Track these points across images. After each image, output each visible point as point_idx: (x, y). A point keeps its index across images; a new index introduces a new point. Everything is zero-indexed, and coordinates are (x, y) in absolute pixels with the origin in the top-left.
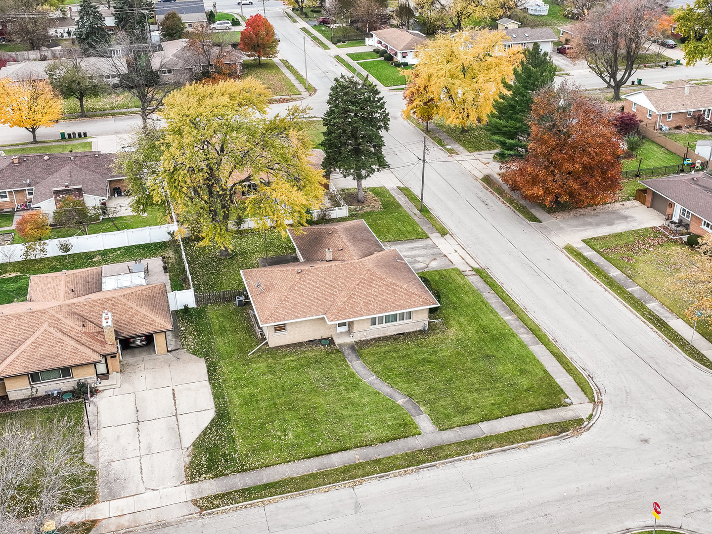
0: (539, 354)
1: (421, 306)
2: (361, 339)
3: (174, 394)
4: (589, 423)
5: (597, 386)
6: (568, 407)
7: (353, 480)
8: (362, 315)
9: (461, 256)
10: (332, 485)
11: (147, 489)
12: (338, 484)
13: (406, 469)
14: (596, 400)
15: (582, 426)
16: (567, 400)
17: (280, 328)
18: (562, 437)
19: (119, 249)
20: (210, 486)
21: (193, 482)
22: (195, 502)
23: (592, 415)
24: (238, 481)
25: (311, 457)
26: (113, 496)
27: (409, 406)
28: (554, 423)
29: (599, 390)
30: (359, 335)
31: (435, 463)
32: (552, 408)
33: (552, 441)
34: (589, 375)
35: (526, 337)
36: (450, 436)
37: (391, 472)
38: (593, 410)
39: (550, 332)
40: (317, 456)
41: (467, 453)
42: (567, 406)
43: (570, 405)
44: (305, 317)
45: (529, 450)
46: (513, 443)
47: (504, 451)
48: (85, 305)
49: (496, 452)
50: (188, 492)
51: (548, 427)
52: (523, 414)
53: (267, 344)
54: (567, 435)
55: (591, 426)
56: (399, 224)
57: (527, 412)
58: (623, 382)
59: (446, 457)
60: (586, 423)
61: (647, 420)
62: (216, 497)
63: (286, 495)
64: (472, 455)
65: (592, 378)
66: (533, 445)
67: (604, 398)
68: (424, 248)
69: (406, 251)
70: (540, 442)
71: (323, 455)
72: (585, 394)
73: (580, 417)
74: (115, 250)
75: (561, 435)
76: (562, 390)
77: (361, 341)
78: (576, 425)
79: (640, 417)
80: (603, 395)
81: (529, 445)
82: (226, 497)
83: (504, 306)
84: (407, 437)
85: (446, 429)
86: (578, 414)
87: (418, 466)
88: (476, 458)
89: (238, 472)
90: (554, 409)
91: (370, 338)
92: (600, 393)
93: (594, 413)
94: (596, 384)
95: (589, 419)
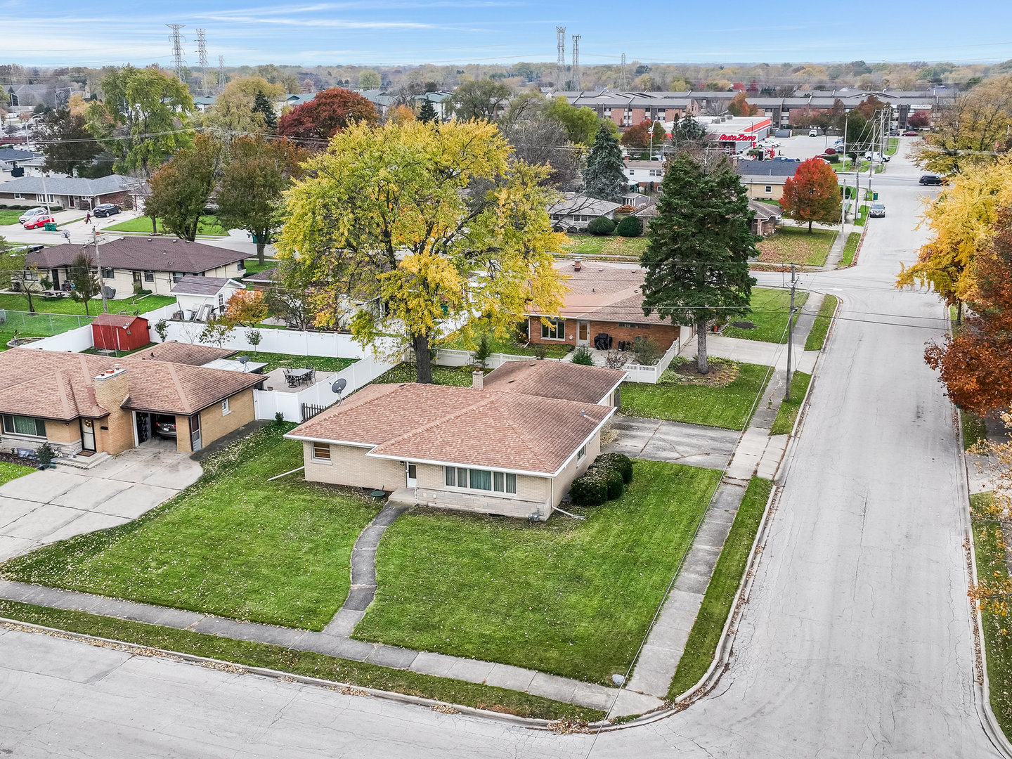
0: (677, 604)
2: (429, 504)
3: (124, 491)
4: (612, 724)
5: (716, 683)
6: (606, 689)
7: (145, 647)
9: (760, 461)
10: (115, 641)
12: (123, 643)
13: (230, 664)
14: (680, 699)
15: (590, 724)
16: (620, 679)
17: (322, 450)
18: (531, 723)
23: (639, 716)
24: (30, 593)
25: (143, 602)
27: (359, 596)
28: (543, 698)
29: (713, 688)
30: (425, 495)
31: (282, 673)
32: (576, 678)
33: (503, 723)
34: (727, 665)
35: (692, 578)
37: (207, 659)
38: (650, 712)
40: (152, 604)
41: (343, 680)
42: (609, 686)
43: (617, 686)
45: (445, 717)
46: (432, 697)
47: (407, 702)
49: (392, 699)
51: (524, 699)
52: (511, 668)
54: (545, 725)
55: (606, 730)
56: (720, 407)
57: (520, 666)
58: (778, 694)
59: (315, 673)
60: (607, 722)
63: (50, 629)
64: (348, 685)
65: (725, 670)
66: (463, 713)
67: (701, 704)
68: (712, 439)
69: (677, 436)
70: (482, 716)
71: (160, 605)
72: (672, 684)
73: (607, 711)
75: (531, 720)
77: (427, 506)
78: (584, 717)
80: (706, 698)
81: (457, 711)
83: (722, 533)
84: (294, 627)
85: (362, 640)
86: (609, 704)
87: (251, 668)
88: (348, 692)
89: (45, 585)
90: (577, 682)
91: (443, 506)
92: (705, 694)
93: (644, 716)
94: (718, 680)
95: (619, 720)
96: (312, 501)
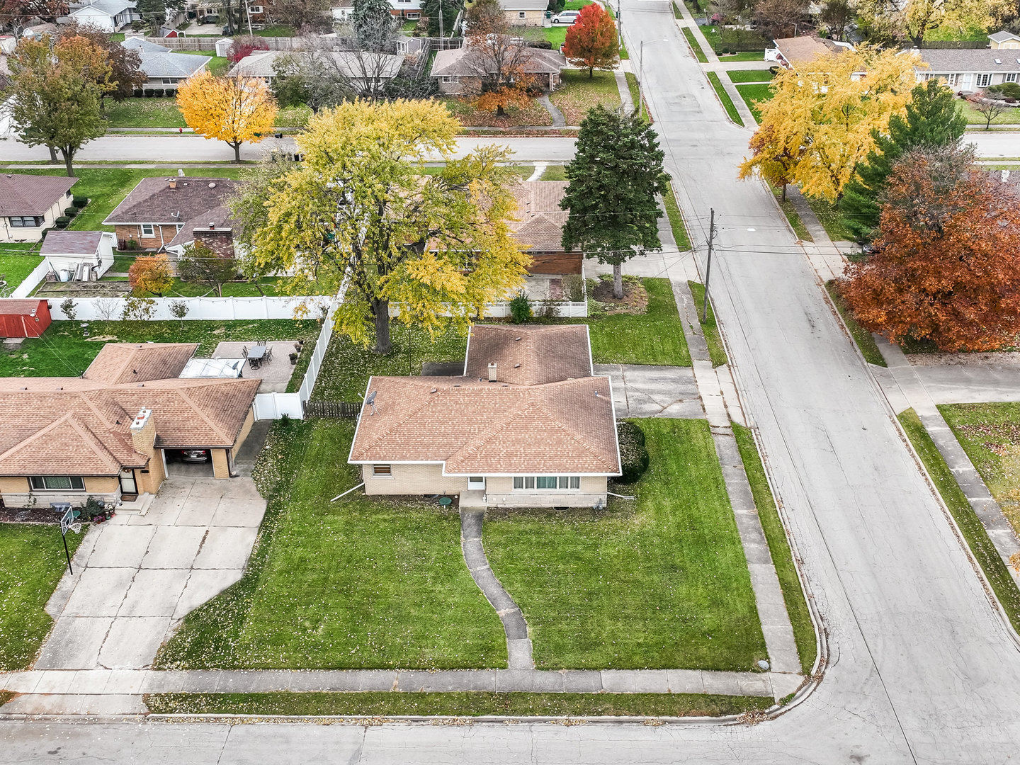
0: (759, 579)
1: (592, 471)
2: (499, 506)
3: (204, 538)
4: (781, 707)
5: (828, 650)
6: (759, 675)
7: (371, 717)
8: (497, 470)
9: (725, 402)
10: (338, 716)
11: (99, 664)
12: (347, 716)
13: (455, 717)
14: (813, 672)
15: (767, 711)
16: (764, 664)
17: (382, 470)
18: (724, 721)
19: (254, 321)
20: (179, 680)
21: (160, 669)
22: (146, 698)
23: (793, 695)
24: (218, 681)
25: (332, 669)
26: (53, 666)
27: (512, 623)
28: (722, 696)
29: (829, 655)
30: (494, 499)
31: (504, 717)
32: (732, 670)
33: (704, 725)
34: (825, 629)
35: (753, 546)
36: (548, 681)
37: (432, 717)
38: (799, 689)
39: (800, 546)
40: (341, 669)
41: (559, 713)
42: (759, 672)
43: (765, 671)
44: (415, 460)
45: (659, 730)
46: (638, 714)
47: (621, 722)
48: (134, 395)
49: (607, 722)
50: (145, 681)
51: (709, 700)
52: (679, 671)
53: (363, 488)
54: (735, 719)
55: (781, 714)
56: (657, 339)
57: (686, 668)
59: (524, 713)
60: (776, 707)
61: (882, 723)
62: (176, 697)
63: (269, 716)
64: (565, 717)
65: (827, 635)
66: (670, 722)
67: (830, 673)
68: (673, 381)
69: (644, 383)
70: (685, 722)
71: (350, 668)
72: (800, 659)
73: (772, 696)
74: (247, 322)
75: (723, 718)
76: (763, 645)
77: (497, 508)
78: (759, 706)
79: (873, 716)
80: (830, 666)
81: (664, 722)
82: (189, 701)
83: (746, 493)
84: (483, 668)
85: (547, 669)
86: (769, 689)
87: (476, 717)
88: (569, 724)
89: (224, 668)
90: (734, 673)
91: (512, 506)
92: (827, 663)
93: (798, 694)
94: (828, 647)
95: (784, 702)
96: (393, 520)
